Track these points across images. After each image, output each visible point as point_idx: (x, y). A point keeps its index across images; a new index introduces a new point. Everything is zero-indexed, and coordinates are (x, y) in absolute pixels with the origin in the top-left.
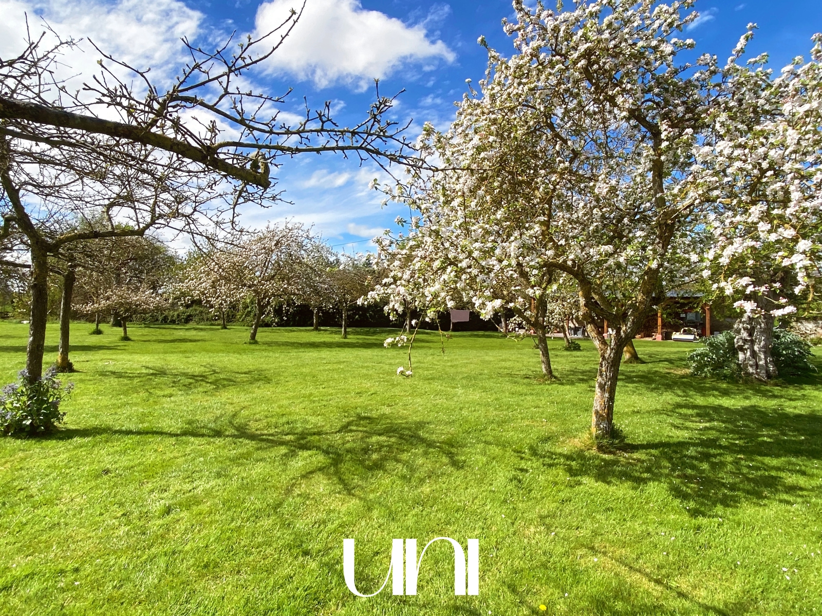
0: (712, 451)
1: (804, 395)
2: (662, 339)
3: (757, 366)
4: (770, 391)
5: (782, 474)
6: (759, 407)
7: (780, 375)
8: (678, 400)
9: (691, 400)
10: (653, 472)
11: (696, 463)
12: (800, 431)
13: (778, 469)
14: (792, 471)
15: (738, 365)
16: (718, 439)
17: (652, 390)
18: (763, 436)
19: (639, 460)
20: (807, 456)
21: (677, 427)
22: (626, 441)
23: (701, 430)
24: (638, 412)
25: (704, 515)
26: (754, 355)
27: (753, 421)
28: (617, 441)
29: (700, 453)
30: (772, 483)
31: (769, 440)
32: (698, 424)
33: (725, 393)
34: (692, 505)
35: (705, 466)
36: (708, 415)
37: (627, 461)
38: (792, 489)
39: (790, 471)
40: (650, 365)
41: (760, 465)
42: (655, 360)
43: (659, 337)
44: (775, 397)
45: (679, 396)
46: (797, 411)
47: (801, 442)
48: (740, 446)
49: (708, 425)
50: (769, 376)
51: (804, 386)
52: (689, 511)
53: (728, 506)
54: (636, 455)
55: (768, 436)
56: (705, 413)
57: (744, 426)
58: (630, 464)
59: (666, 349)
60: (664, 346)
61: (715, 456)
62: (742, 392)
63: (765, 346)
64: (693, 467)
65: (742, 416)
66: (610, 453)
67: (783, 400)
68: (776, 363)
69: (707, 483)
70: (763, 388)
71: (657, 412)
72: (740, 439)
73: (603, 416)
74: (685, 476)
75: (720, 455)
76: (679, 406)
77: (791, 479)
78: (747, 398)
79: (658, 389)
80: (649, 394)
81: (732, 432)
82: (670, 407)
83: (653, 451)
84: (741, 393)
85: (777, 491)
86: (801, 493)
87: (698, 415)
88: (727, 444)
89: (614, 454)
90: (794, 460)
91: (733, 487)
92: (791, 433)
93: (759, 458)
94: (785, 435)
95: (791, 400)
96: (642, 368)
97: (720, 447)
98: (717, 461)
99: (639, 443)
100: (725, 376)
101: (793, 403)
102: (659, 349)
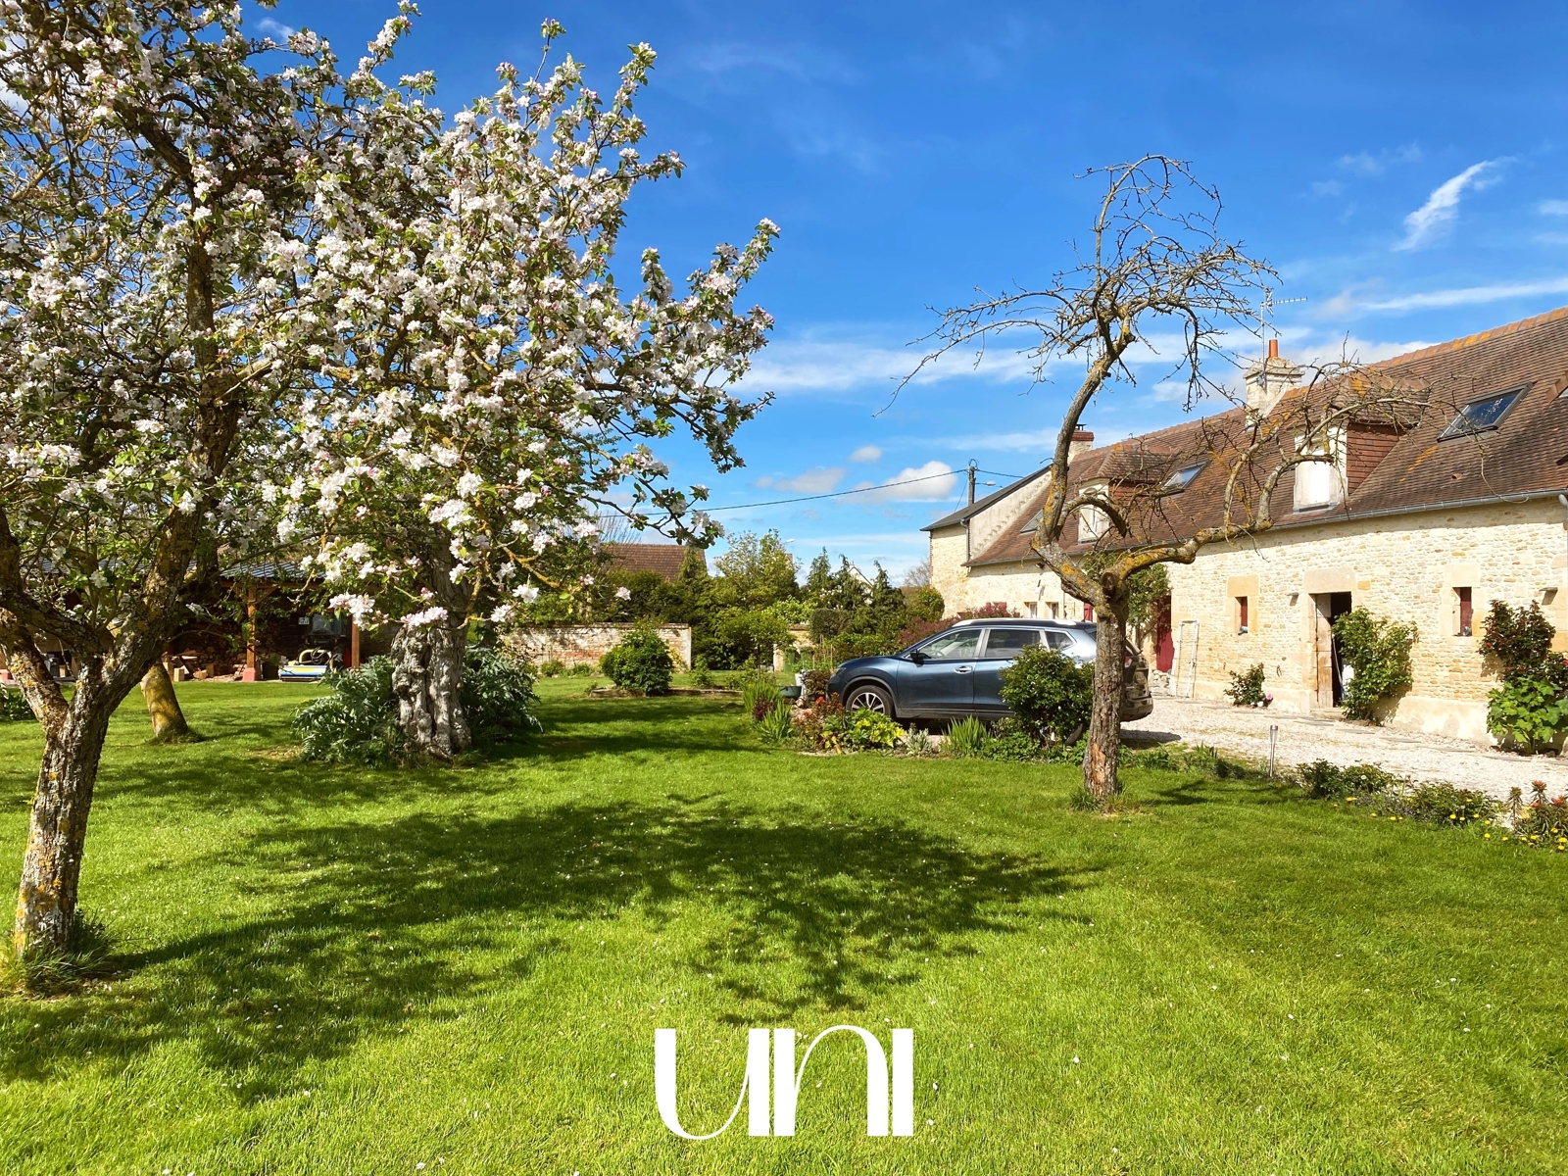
0: (317, 933)
1: (513, 780)
2: (257, 678)
3: (434, 727)
4: (454, 779)
5: (447, 956)
6: (429, 815)
7: (474, 744)
8: (265, 822)
9: (294, 820)
10: (168, 1017)
11: (276, 969)
12: (492, 856)
13: (443, 945)
14: (466, 945)
15: (399, 729)
16: (335, 902)
17: (209, 806)
18: (426, 878)
19: (139, 994)
20: (497, 907)
21: (248, 890)
22: (117, 950)
23: (302, 887)
24: (161, 868)
25: (272, 1092)
26: (429, 704)
27: (411, 848)
28: (85, 957)
29: (291, 944)
30: (425, 981)
31: (435, 885)
32: (299, 874)
33: (368, 794)
34: (251, 1074)
35: (298, 972)
36: (324, 848)
37: (107, 1003)
38: (459, 984)
39: (461, 944)
40: (215, 744)
41: (408, 944)
42: (229, 729)
43: (248, 673)
44: (462, 789)
45: (268, 813)
46: (495, 816)
47: (492, 880)
48: (380, 910)
49: (318, 873)
50: (456, 748)
51: (515, 761)
52: (239, 1093)
53: (330, 1055)
54: (136, 982)
55: (437, 877)
56: (318, 846)
57: (395, 862)
58: (117, 1009)
59: (262, 703)
60: (258, 695)
61: (321, 944)
62: (400, 787)
63: (449, 686)
64: (268, 982)
65: (391, 842)
66: (65, 990)
67: (474, 795)
68: (470, 720)
69: (294, 1010)
70: (444, 772)
71: (212, 860)
72: (380, 892)
73: (49, 898)
74: (248, 1009)
75: (333, 938)
76: (265, 837)
77: (460, 962)
78: (410, 799)
79: (221, 801)
80: (198, 817)
81: (367, 880)
82: (244, 843)
83: (180, 964)
84: (398, 791)
85: (433, 993)
86: (473, 988)
87: (303, 852)
88: (351, 909)
89: (75, 991)
90: (473, 919)
91: (347, 1010)
92: (477, 864)
93: (411, 929)
94: (465, 868)
95: (489, 793)
96: (194, 753)
97: (338, 920)
98: (324, 954)
99: (150, 947)
100: (372, 756)
101: (492, 800)
102: (245, 703)
